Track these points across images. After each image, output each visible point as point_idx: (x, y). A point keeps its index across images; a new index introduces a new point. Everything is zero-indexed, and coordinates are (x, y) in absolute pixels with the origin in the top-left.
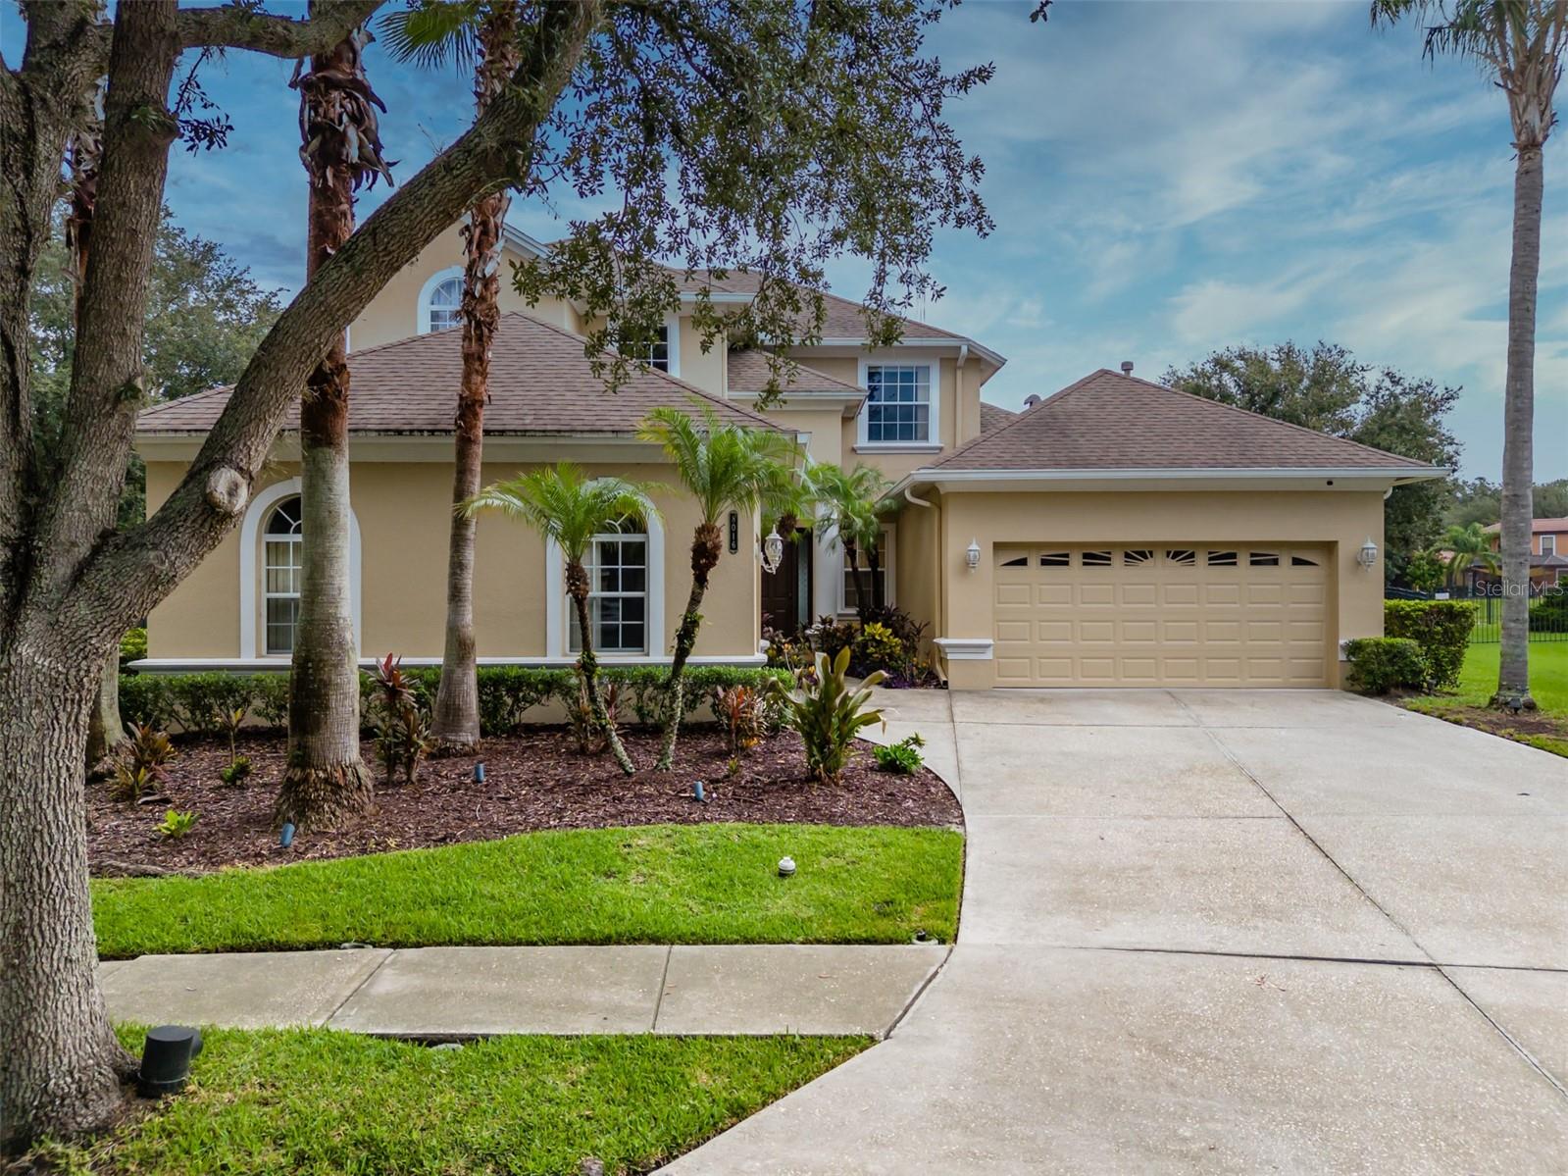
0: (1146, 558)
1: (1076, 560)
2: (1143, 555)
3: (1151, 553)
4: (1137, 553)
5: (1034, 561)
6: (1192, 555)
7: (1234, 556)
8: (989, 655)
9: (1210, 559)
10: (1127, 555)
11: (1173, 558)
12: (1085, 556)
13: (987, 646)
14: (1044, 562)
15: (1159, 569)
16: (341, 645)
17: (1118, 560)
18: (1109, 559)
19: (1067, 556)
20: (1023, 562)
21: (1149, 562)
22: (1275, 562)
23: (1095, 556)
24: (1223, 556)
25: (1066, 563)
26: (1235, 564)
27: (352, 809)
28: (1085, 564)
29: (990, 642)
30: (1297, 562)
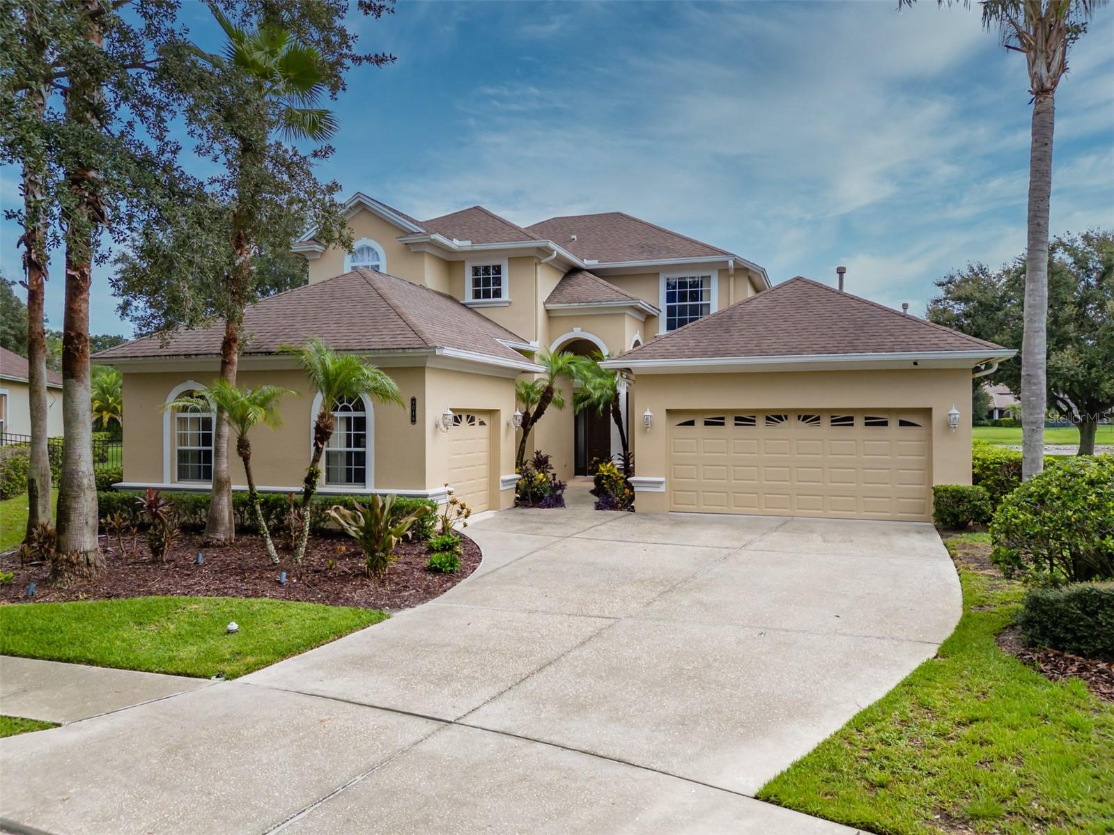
0: (782, 420)
1: (730, 422)
2: (780, 418)
3: (786, 418)
4: (776, 417)
5: (699, 423)
6: (818, 419)
7: (851, 419)
8: (662, 489)
9: (832, 421)
10: (768, 418)
11: (803, 420)
12: (737, 419)
13: (661, 483)
14: (707, 423)
15: (792, 430)
16: (79, 486)
17: (761, 421)
18: (754, 421)
19: (723, 419)
20: (691, 423)
21: (785, 423)
22: (885, 424)
23: (744, 419)
24: (843, 419)
25: (723, 424)
26: (852, 425)
27: (82, 576)
28: (736, 424)
29: (663, 479)
30: (903, 423)
